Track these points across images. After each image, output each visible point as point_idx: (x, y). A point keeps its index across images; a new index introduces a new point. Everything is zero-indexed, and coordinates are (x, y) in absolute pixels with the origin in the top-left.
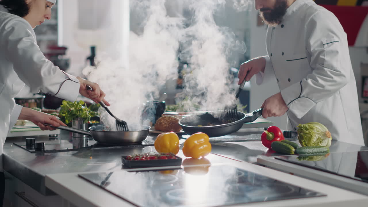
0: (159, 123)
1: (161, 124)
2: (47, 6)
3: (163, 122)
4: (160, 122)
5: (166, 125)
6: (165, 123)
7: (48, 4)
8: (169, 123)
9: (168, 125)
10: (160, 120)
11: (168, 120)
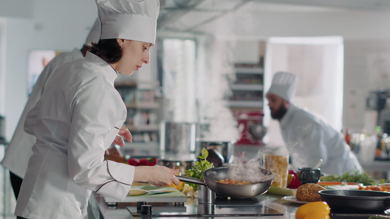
0: (299, 192)
1: (301, 192)
2: (144, 48)
3: (304, 191)
4: (301, 190)
5: (307, 194)
6: (306, 192)
7: (145, 46)
8: (311, 192)
9: (309, 194)
10: (302, 188)
11: (311, 189)
